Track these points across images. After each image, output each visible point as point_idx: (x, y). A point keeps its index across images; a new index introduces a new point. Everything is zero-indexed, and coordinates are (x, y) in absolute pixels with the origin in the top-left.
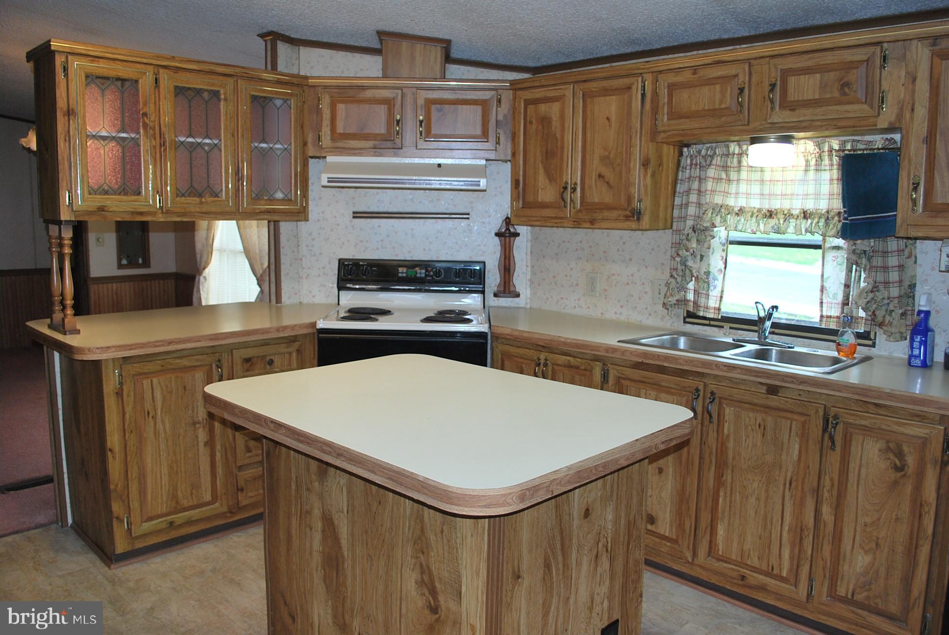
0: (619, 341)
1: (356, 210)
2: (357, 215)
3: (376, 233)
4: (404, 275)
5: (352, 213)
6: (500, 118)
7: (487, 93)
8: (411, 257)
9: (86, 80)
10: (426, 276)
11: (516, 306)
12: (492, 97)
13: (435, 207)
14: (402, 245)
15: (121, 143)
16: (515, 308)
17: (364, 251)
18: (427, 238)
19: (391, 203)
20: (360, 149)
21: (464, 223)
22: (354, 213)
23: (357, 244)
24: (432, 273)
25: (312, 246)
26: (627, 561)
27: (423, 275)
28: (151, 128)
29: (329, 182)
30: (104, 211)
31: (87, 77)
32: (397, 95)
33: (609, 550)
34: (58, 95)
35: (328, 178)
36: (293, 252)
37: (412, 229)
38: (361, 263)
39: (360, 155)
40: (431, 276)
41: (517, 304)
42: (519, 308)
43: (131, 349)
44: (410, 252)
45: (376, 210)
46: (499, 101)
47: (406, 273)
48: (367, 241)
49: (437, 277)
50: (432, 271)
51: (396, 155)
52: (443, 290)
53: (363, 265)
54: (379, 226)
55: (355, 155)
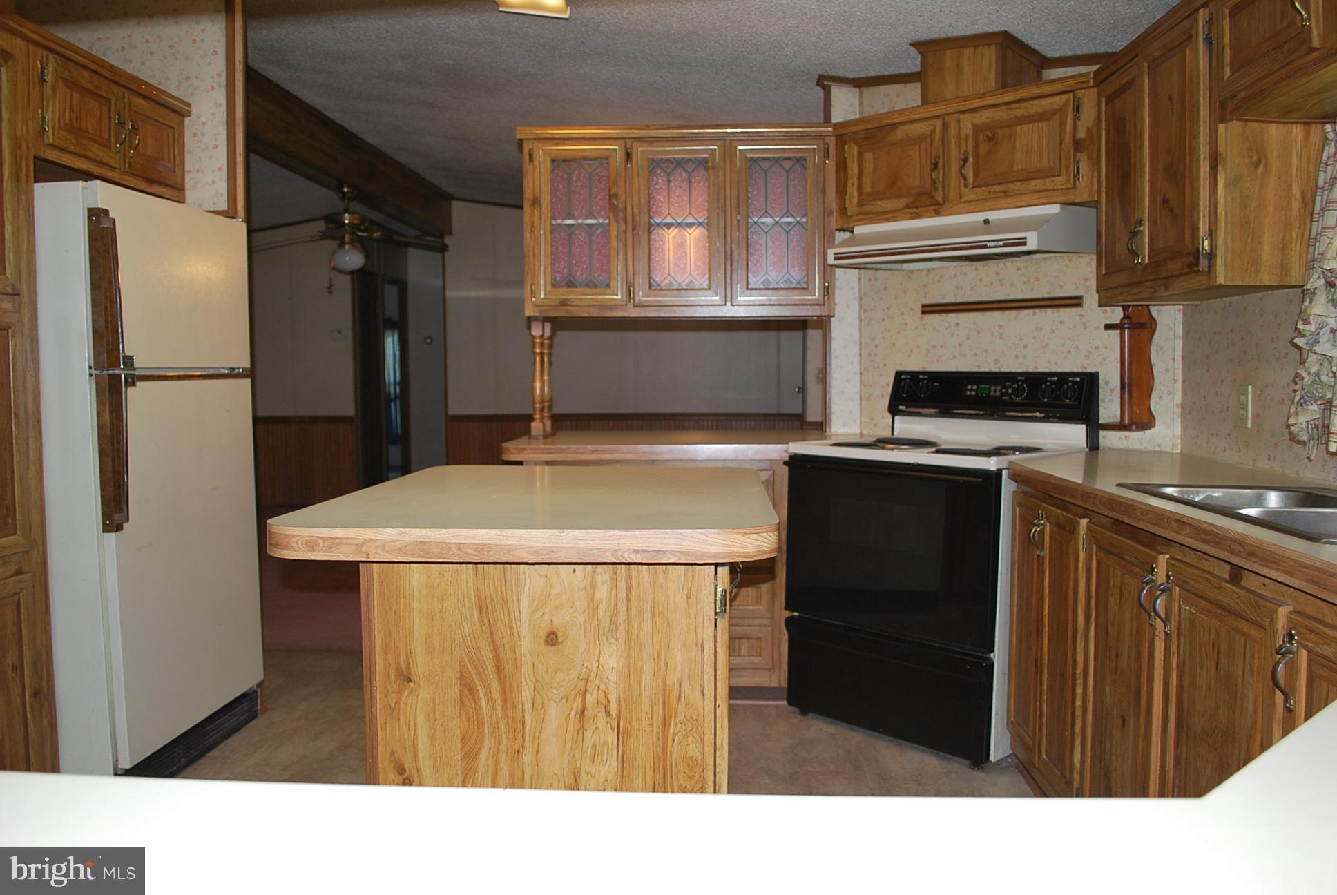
0: (1119, 485)
1: (926, 302)
2: (928, 309)
3: (952, 335)
4: (973, 393)
5: (920, 306)
6: (1081, 134)
7: (1057, 99)
8: (999, 368)
9: (552, 166)
10: (1003, 394)
11: (1157, 449)
12: (1067, 103)
13: (1032, 290)
14: (986, 351)
15: (588, 229)
16: (1155, 452)
17: (938, 361)
18: (1021, 340)
19: (972, 289)
20: (893, 211)
21: (1075, 311)
22: (923, 306)
23: (928, 351)
24: (1010, 391)
25: (876, 355)
26: (664, 749)
27: (998, 394)
28: (621, 210)
29: (836, 259)
30: (566, 305)
31: (553, 161)
32: (935, 127)
33: (614, 713)
34: (525, 184)
35: (835, 254)
36: (852, 363)
37: (1000, 326)
38: (921, 377)
39: (894, 219)
40: (1009, 395)
41: (1159, 446)
42: (1160, 453)
43: (548, 453)
44: (996, 361)
45: (953, 300)
46: (1077, 109)
47: (976, 390)
48: (942, 347)
49: (1017, 397)
50: (1011, 387)
51: (937, 213)
52: (1023, 417)
53: (922, 380)
54: (957, 324)
55: (887, 220)
